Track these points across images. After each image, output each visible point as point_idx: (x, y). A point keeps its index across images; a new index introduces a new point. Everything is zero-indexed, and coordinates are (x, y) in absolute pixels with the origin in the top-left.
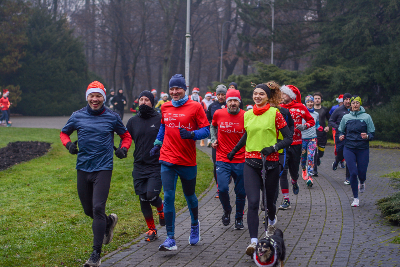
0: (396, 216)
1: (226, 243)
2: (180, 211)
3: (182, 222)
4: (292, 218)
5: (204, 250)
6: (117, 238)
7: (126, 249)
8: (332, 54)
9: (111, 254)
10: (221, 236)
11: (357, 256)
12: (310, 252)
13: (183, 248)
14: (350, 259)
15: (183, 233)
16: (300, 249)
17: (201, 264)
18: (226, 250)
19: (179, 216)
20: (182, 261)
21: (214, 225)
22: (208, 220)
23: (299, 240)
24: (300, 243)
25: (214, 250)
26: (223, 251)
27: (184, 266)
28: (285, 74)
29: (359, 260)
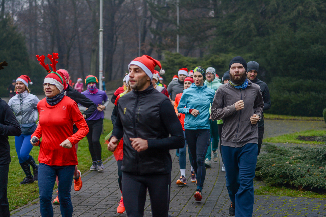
0: (259, 172)
1: (118, 197)
2: (87, 172)
3: (86, 181)
4: (177, 176)
5: (98, 203)
6: (28, 195)
7: (34, 204)
8: (225, 44)
9: (21, 208)
10: (115, 192)
11: (221, 206)
12: (184, 202)
13: (81, 202)
14: (215, 207)
15: (85, 190)
16: (177, 201)
17: (92, 214)
18: (116, 203)
19: (85, 176)
20: (78, 212)
21: (112, 183)
22: (108, 179)
23: (177, 193)
24: (178, 195)
25: (106, 203)
26: (113, 203)
27: (78, 216)
28: (187, 60)
29: (222, 208)
